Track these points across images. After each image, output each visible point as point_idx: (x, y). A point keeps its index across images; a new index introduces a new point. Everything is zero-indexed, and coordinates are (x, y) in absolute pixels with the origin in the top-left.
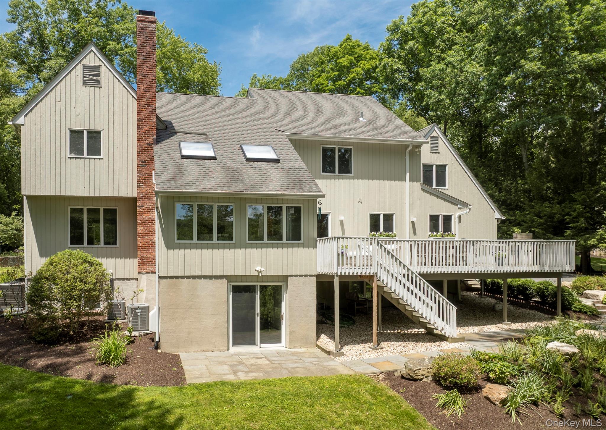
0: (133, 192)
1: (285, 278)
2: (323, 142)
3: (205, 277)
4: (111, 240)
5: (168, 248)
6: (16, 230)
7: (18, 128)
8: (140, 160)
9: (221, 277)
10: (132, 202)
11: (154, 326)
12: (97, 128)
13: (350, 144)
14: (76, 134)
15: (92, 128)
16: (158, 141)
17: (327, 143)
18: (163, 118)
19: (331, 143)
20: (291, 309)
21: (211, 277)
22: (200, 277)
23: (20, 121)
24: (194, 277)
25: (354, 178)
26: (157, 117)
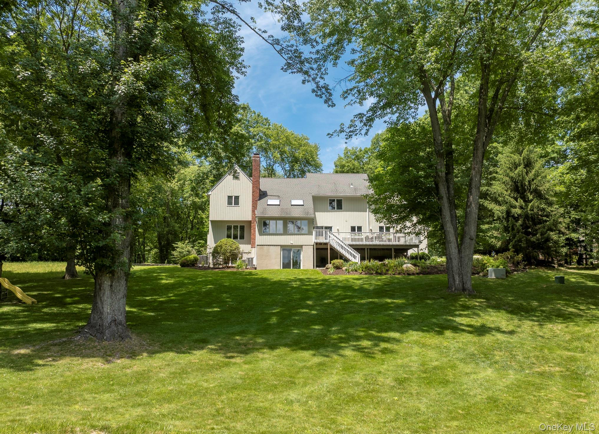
0: (250, 219)
1: (301, 246)
2: (330, 197)
3: (273, 245)
4: (242, 237)
5: (260, 235)
6: (188, 251)
7: (209, 196)
8: (253, 206)
9: (278, 245)
10: (250, 222)
11: (255, 263)
12: (238, 195)
13: (342, 197)
14: (230, 198)
15: (236, 195)
16: (260, 199)
17: (331, 197)
18: (262, 190)
19: (333, 197)
20: (303, 257)
21: (275, 245)
22: (271, 245)
23: (210, 193)
24: (269, 245)
25: (343, 211)
26: (260, 190)
